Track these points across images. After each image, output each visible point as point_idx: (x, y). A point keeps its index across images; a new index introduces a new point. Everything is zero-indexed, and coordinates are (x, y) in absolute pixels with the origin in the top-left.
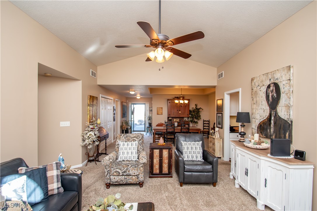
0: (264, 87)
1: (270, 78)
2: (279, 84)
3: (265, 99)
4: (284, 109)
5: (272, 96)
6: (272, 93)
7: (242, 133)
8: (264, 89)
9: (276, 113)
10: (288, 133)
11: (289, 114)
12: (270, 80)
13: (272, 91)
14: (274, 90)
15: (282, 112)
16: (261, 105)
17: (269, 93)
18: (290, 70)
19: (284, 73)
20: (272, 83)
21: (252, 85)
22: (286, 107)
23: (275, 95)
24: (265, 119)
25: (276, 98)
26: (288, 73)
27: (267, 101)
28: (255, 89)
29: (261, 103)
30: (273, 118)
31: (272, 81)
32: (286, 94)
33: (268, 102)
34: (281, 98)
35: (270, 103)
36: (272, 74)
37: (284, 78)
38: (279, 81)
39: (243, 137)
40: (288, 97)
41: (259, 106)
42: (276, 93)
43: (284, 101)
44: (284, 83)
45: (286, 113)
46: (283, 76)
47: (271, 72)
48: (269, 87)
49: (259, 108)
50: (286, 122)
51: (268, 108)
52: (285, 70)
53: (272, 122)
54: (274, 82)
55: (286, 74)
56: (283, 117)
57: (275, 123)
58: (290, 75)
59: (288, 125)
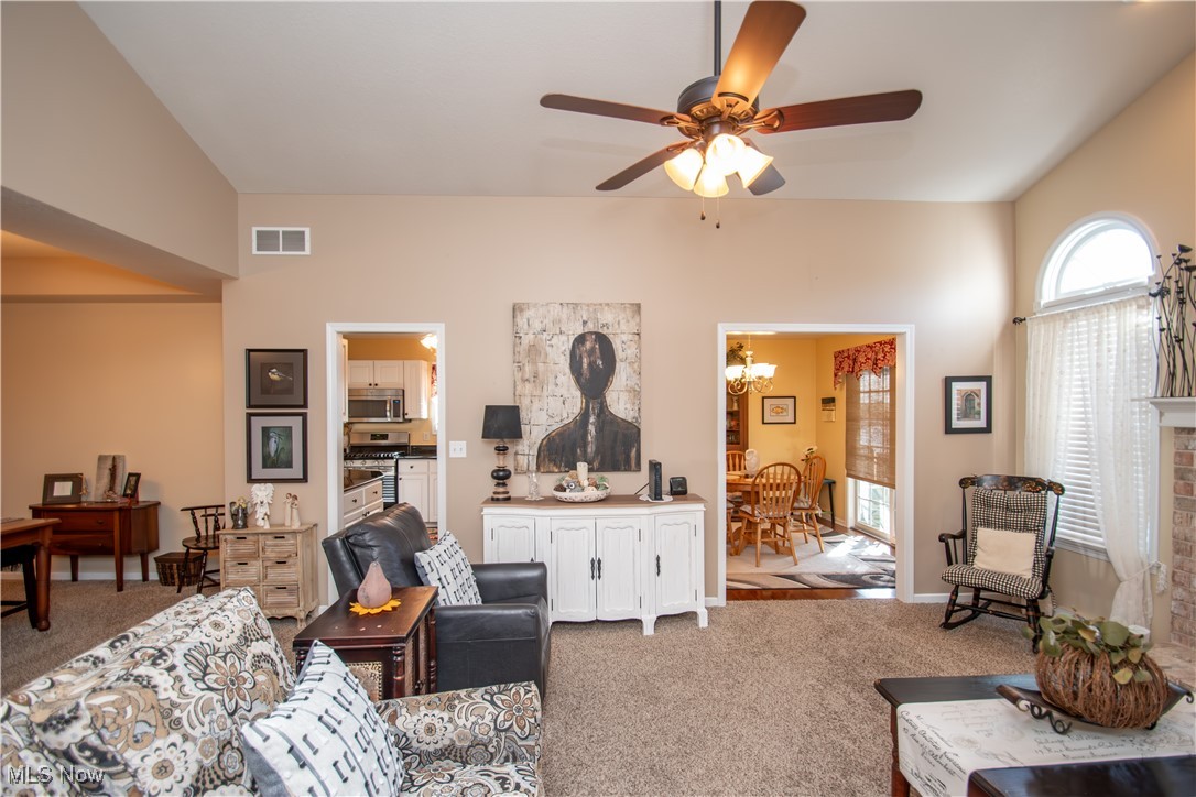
0: (564, 338)
1: (585, 318)
2: (611, 337)
3: (568, 371)
4: (624, 397)
5: (591, 364)
6: (589, 356)
7: (501, 474)
8: (564, 344)
9: (603, 408)
10: (634, 450)
11: (637, 408)
12: (585, 323)
13: (591, 352)
14: (598, 351)
15: (619, 402)
16: (551, 387)
17: (581, 356)
18: (639, 313)
19: (624, 315)
20: (592, 333)
21: (515, 324)
22: (630, 392)
23: (600, 362)
24: (566, 422)
25: (602, 371)
26: (633, 317)
27: (573, 373)
28: (527, 339)
29: (551, 379)
30: (592, 420)
31: (591, 327)
32: (629, 363)
33: (578, 381)
34: (617, 371)
35: (583, 381)
36: (591, 310)
37: (623, 326)
38: (610, 331)
39: (504, 485)
40: (635, 372)
41: (545, 387)
42: (602, 360)
43: (624, 379)
44: (624, 338)
45: (628, 406)
46: (622, 322)
47: (588, 305)
48: (581, 339)
49: (545, 393)
50: (630, 426)
51: (579, 393)
52: (628, 310)
53: (591, 428)
54: (596, 330)
55: (630, 319)
56: (621, 415)
57: (599, 430)
58: (639, 324)
59: (635, 430)
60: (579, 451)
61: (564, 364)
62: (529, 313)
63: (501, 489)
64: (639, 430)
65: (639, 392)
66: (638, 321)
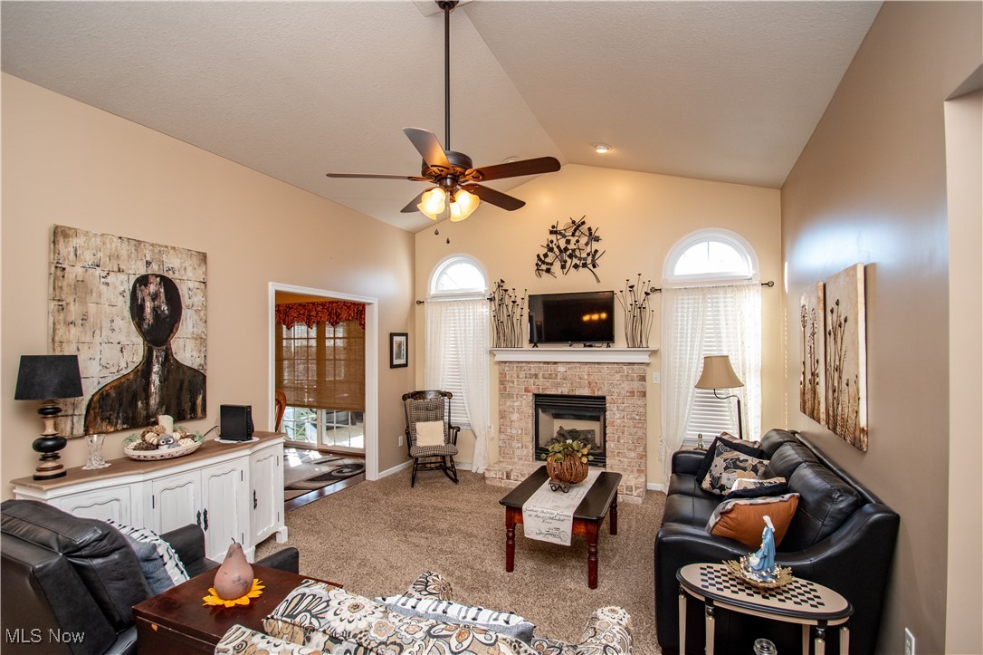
0: (122, 277)
1: (148, 259)
2: (177, 282)
3: (127, 314)
4: (190, 344)
5: (155, 309)
6: (153, 300)
7: (50, 443)
8: (124, 283)
9: (168, 355)
10: (200, 397)
11: (203, 355)
12: (148, 263)
13: (155, 297)
14: (163, 295)
15: (184, 349)
16: (106, 332)
17: (143, 300)
18: (206, 263)
19: (190, 262)
20: (157, 276)
21: (56, 252)
22: (196, 339)
23: (164, 307)
24: (125, 372)
25: (167, 317)
26: (199, 266)
27: (133, 319)
28: (74, 272)
29: (106, 324)
30: (156, 368)
31: (155, 268)
32: (196, 311)
33: (139, 326)
34: (183, 317)
35: (146, 326)
36: (156, 251)
37: (190, 274)
38: (177, 276)
39: (55, 457)
40: (201, 319)
41: (98, 332)
42: (167, 304)
43: (191, 326)
44: (191, 285)
45: (195, 354)
46: (189, 269)
47: (152, 245)
48: (143, 281)
49: (98, 339)
50: (196, 374)
51: (140, 340)
52: (194, 258)
53: (155, 378)
54: (161, 273)
55: (196, 266)
56: (187, 363)
57: (163, 380)
58: (206, 273)
59: (201, 378)
60: (140, 404)
61: (124, 306)
62: (77, 241)
63: (50, 464)
64: (205, 377)
65: (205, 340)
66: (204, 269)
